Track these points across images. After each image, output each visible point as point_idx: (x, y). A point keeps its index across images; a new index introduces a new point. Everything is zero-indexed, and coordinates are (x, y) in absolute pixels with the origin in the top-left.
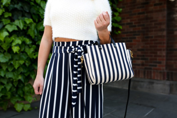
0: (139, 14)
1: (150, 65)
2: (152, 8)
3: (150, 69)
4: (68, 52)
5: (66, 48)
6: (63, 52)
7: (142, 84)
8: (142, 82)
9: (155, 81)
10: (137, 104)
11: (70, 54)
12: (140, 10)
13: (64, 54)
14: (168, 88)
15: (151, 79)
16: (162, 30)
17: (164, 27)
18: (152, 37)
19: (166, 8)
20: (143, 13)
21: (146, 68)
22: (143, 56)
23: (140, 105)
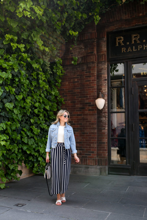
0: (78, 115)
1: (86, 154)
2: (87, 112)
3: (86, 157)
4: (61, 146)
5: (60, 145)
6: (59, 146)
7: (80, 169)
8: (80, 167)
9: (90, 166)
10: (79, 182)
11: (62, 147)
12: (79, 113)
13: (59, 147)
14: (98, 171)
15: (86, 165)
16: (94, 129)
17: (95, 126)
18: (87, 133)
19: (96, 113)
20: (81, 115)
21: (83, 157)
22: (81, 147)
23: (81, 182)
